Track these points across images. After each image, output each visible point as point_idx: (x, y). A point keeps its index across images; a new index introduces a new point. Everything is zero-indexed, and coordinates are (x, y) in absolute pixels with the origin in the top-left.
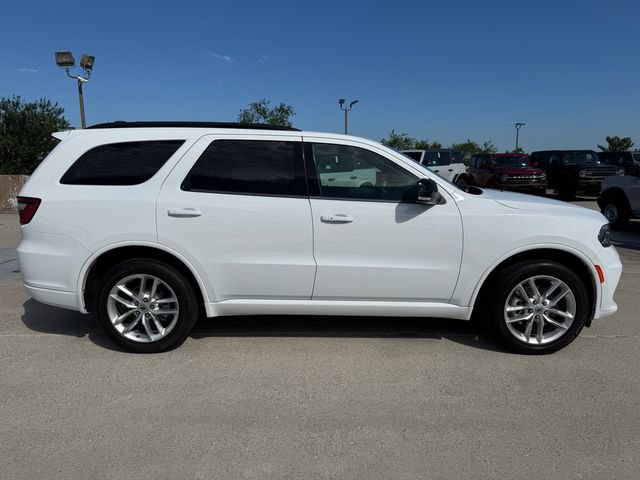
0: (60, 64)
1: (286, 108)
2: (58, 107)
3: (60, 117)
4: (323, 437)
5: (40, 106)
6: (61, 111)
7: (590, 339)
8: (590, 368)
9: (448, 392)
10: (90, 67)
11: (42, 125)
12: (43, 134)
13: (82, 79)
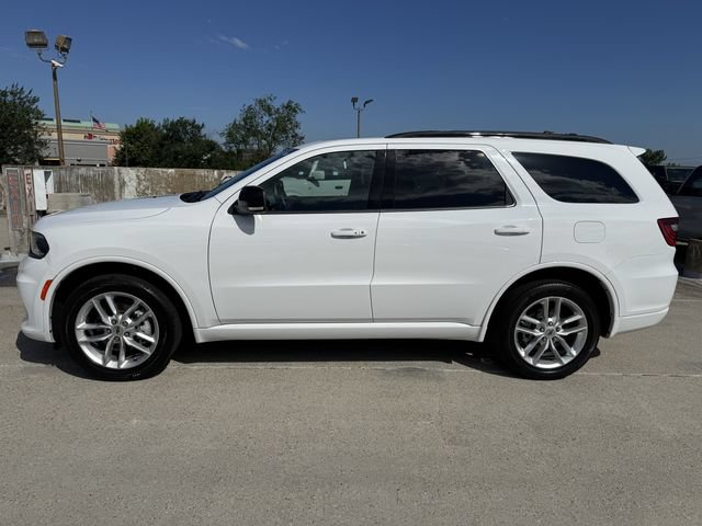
0: (30, 45)
1: (293, 105)
2: (33, 95)
3: (34, 107)
4: (301, 498)
5: (12, 93)
6: (35, 100)
7: (614, 376)
8: (614, 413)
9: (452, 441)
10: (67, 50)
11: (13, 115)
12: (14, 125)
13: (57, 64)
